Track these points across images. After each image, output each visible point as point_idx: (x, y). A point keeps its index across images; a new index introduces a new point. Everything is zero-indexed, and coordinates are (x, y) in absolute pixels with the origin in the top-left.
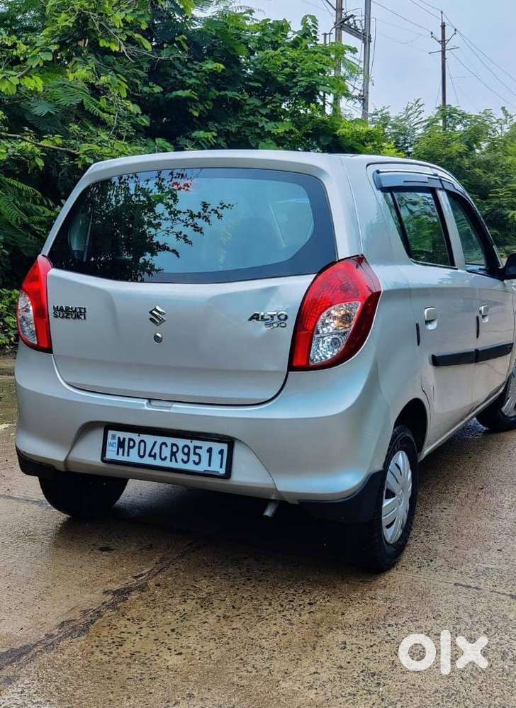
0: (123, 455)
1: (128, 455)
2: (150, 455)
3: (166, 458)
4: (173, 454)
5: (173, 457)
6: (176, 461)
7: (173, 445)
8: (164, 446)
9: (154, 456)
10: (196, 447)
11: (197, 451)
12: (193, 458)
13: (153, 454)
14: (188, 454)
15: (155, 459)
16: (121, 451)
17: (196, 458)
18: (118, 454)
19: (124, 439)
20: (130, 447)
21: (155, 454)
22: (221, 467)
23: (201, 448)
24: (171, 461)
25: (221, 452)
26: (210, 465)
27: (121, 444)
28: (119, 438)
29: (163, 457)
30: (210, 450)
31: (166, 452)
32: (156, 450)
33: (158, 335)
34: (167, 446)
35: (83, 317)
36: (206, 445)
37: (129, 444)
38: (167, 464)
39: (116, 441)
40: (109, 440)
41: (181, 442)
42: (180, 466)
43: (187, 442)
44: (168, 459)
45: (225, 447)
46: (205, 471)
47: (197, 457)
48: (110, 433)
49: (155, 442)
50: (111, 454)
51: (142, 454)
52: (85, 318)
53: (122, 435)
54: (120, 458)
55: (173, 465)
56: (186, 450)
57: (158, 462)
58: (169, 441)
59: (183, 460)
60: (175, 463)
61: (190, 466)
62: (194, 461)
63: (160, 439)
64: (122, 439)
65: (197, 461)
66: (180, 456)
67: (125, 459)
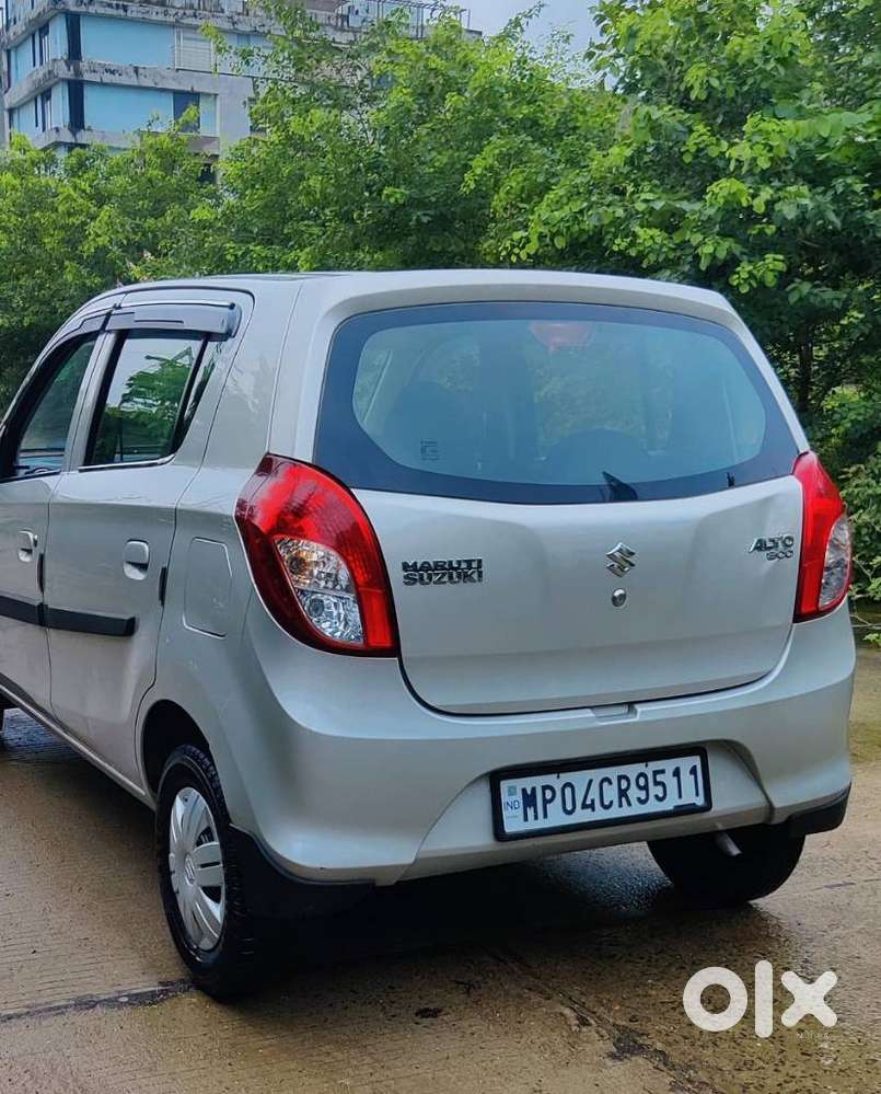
0: (536, 818)
1: (545, 816)
2: (584, 806)
3: (611, 802)
4: (623, 793)
5: (624, 799)
6: (629, 804)
7: (620, 778)
8: (605, 784)
9: (592, 806)
10: (656, 773)
11: (659, 778)
12: (656, 791)
13: (588, 802)
14: (645, 788)
15: (593, 810)
16: (530, 812)
17: (659, 791)
18: (526, 819)
19: (534, 789)
20: (546, 802)
21: (593, 801)
22: (697, 794)
23: (663, 772)
24: (621, 806)
25: (693, 771)
26: (680, 796)
27: (529, 799)
28: (524, 790)
29: (606, 803)
30: (677, 773)
31: (611, 793)
32: (594, 794)
33: (617, 594)
34: (610, 783)
35: (475, 576)
36: (669, 765)
37: (544, 794)
38: (615, 812)
39: (519, 797)
40: (505, 798)
41: (631, 770)
42: (637, 809)
43: (640, 768)
44: (616, 803)
45: (696, 761)
46: (675, 807)
47: (660, 788)
48: (505, 785)
49: (591, 781)
50: (514, 822)
51: (569, 807)
52: (480, 574)
53: (528, 783)
54: (533, 825)
55: (626, 811)
56: (642, 782)
57: (600, 814)
58: (612, 772)
59: (639, 799)
60: (629, 808)
61: (653, 807)
62: (657, 796)
63: (597, 775)
64: (529, 792)
65: (661, 795)
66: (634, 793)
67: (542, 824)
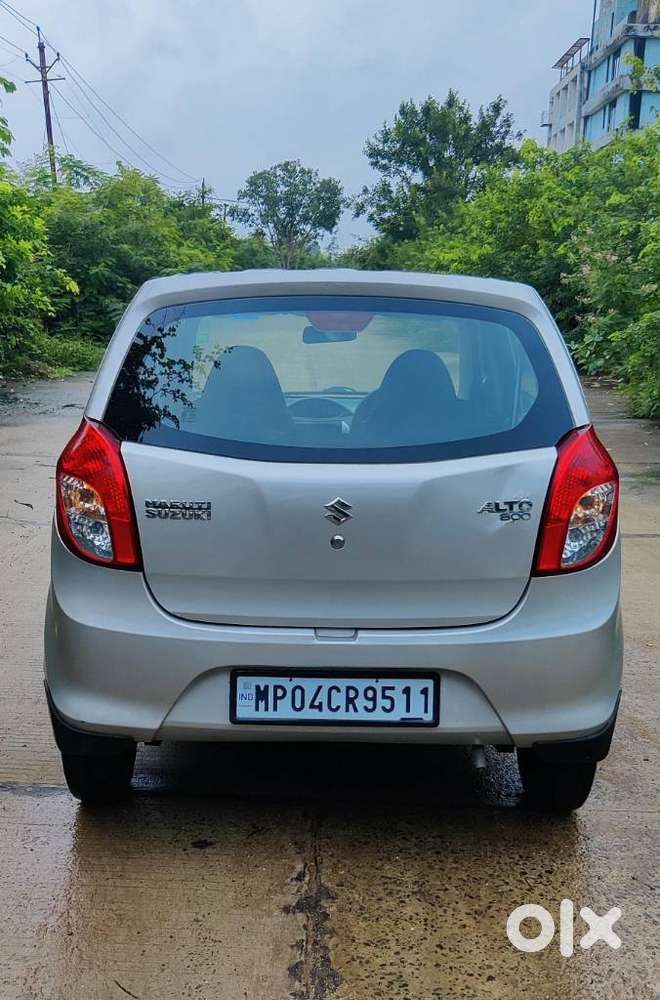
0: (267, 709)
1: (275, 709)
2: (312, 706)
3: (338, 707)
4: (350, 701)
5: (351, 706)
6: (356, 710)
7: (349, 688)
8: (334, 691)
9: (320, 707)
10: (384, 689)
11: (388, 693)
12: (381, 702)
13: (316, 703)
14: (374, 699)
15: (321, 710)
16: (262, 704)
17: (387, 704)
18: (257, 709)
19: (267, 687)
20: (276, 698)
21: (321, 703)
22: (426, 711)
23: (392, 688)
24: (347, 710)
25: (425, 691)
26: (408, 710)
27: (262, 695)
28: (258, 687)
29: (334, 707)
30: (407, 691)
31: (339, 699)
32: (322, 698)
33: (336, 538)
34: (339, 690)
35: (205, 516)
36: (400, 684)
37: (275, 694)
38: (341, 715)
39: (253, 691)
40: (240, 690)
41: (361, 684)
42: (363, 716)
43: (371, 682)
44: (343, 708)
45: (429, 684)
46: (402, 719)
47: (388, 701)
48: (241, 681)
49: (320, 688)
50: (246, 710)
51: (298, 706)
52: (209, 515)
53: (262, 681)
54: (262, 715)
55: (351, 716)
56: (370, 694)
57: (326, 715)
58: (342, 683)
59: (366, 708)
60: (356, 714)
61: (379, 716)
62: (384, 708)
63: (327, 683)
64: (262, 689)
65: (388, 707)
66: (361, 702)
67: (271, 715)
